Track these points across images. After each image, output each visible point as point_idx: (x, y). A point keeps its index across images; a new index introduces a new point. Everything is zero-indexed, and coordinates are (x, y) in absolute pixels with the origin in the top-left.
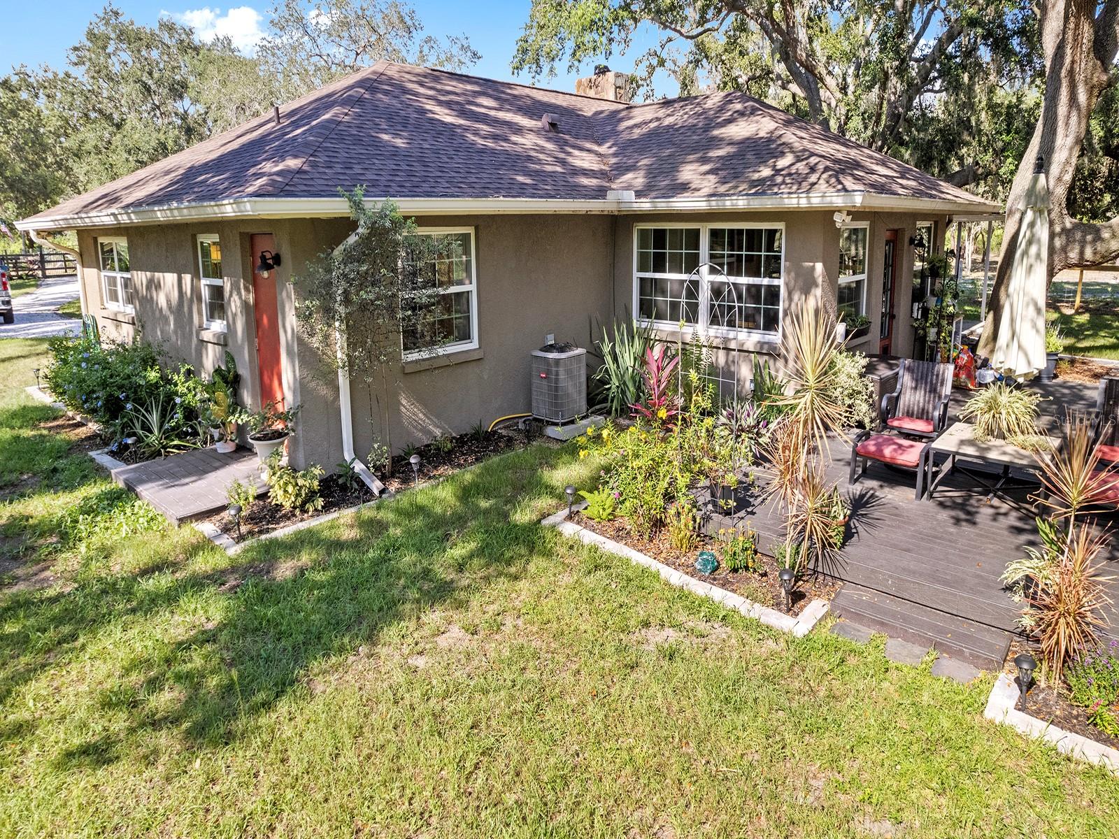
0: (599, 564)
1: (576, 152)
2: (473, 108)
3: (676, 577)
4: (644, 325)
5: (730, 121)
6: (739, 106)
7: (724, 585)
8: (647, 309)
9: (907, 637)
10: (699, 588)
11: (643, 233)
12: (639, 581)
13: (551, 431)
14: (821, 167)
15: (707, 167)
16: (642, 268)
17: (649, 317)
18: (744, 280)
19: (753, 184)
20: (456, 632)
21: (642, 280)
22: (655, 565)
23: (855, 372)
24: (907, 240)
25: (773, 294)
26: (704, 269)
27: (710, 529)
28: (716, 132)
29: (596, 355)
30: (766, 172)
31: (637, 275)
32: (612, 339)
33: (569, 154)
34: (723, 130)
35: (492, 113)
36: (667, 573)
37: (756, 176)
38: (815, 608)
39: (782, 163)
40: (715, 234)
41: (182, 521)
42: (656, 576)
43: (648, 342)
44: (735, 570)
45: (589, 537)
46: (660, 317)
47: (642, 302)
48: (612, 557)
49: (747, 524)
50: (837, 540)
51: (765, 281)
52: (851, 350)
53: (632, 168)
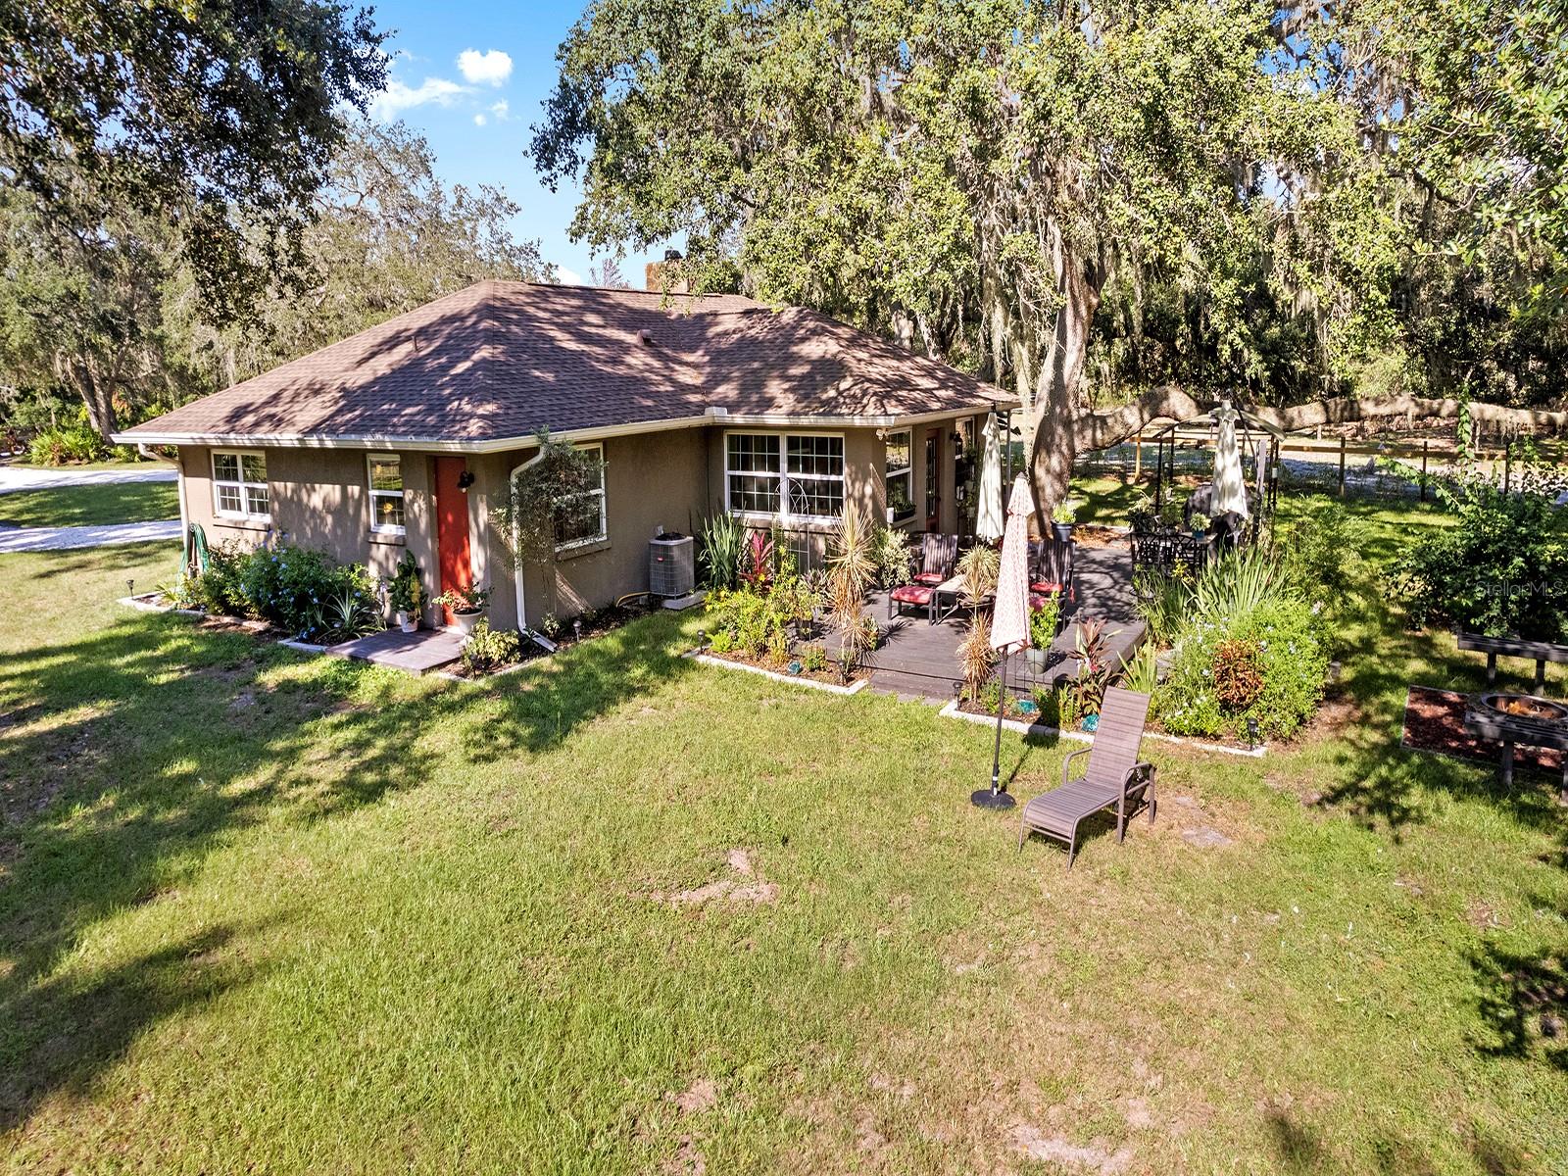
0: (725, 674)
1: (677, 367)
2: (586, 329)
3: (776, 677)
4: (736, 515)
5: (803, 340)
6: (811, 325)
7: (807, 677)
8: (736, 503)
9: (910, 691)
10: (790, 680)
11: (731, 438)
12: (755, 680)
13: (668, 604)
14: (871, 391)
15: (786, 386)
16: (731, 468)
17: (739, 508)
18: (816, 477)
19: (824, 403)
20: (646, 711)
21: (732, 477)
22: (762, 672)
23: (895, 545)
24: (947, 437)
25: (837, 487)
26: (784, 465)
27: (796, 650)
28: (795, 349)
29: (700, 543)
30: (832, 393)
31: (728, 473)
32: (711, 528)
33: (673, 370)
34: (800, 347)
35: (601, 331)
36: (769, 675)
37: (824, 397)
38: (858, 684)
39: (844, 385)
40: (790, 439)
41: (424, 672)
42: (763, 677)
43: (739, 528)
44: (812, 670)
45: (715, 662)
46: (750, 507)
47: (733, 496)
48: (734, 670)
49: (818, 644)
50: (873, 645)
51: (833, 478)
52: (895, 529)
53: (726, 379)
